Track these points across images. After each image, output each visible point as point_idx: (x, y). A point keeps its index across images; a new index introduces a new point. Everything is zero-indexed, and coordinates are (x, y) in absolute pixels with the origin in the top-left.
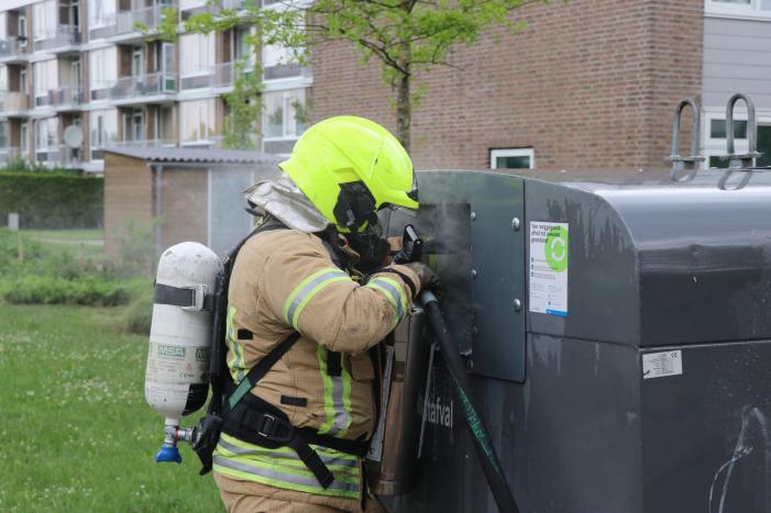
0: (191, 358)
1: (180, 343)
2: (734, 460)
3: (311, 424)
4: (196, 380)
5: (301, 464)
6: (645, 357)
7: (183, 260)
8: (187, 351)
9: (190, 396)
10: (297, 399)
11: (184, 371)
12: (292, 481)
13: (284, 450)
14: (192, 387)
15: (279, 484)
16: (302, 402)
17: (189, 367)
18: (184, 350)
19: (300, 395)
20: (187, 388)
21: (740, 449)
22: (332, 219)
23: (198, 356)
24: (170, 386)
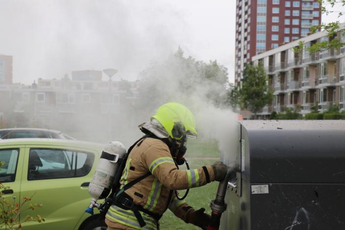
0: (107, 179)
1: (106, 173)
2: (292, 226)
3: (142, 204)
4: (106, 187)
5: (135, 218)
6: (252, 186)
7: (115, 146)
8: (107, 176)
9: (103, 191)
10: (140, 194)
11: (104, 182)
12: (133, 224)
13: (129, 211)
14: (105, 189)
15: (128, 225)
16: (141, 196)
17: (106, 182)
18: (106, 175)
19: (141, 194)
20: (103, 188)
21: (295, 222)
22: (170, 134)
23: (110, 179)
24: (98, 186)
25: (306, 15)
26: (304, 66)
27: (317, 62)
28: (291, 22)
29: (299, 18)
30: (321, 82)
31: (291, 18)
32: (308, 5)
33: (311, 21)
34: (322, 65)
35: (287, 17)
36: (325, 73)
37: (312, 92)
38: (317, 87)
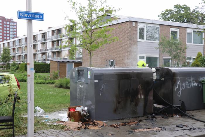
25: (11, 30)
26: (17, 47)
27: (21, 46)
28: (6, 32)
29: (9, 30)
30: (23, 53)
31: (6, 30)
32: (12, 27)
33: (13, 32)
34: (23, 47)
35: (5, 30)
36: (24, 50)
37: (20, 56)
38: (22, 54)
